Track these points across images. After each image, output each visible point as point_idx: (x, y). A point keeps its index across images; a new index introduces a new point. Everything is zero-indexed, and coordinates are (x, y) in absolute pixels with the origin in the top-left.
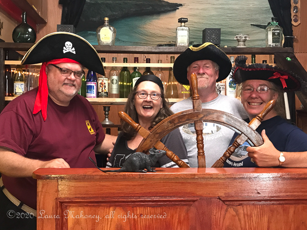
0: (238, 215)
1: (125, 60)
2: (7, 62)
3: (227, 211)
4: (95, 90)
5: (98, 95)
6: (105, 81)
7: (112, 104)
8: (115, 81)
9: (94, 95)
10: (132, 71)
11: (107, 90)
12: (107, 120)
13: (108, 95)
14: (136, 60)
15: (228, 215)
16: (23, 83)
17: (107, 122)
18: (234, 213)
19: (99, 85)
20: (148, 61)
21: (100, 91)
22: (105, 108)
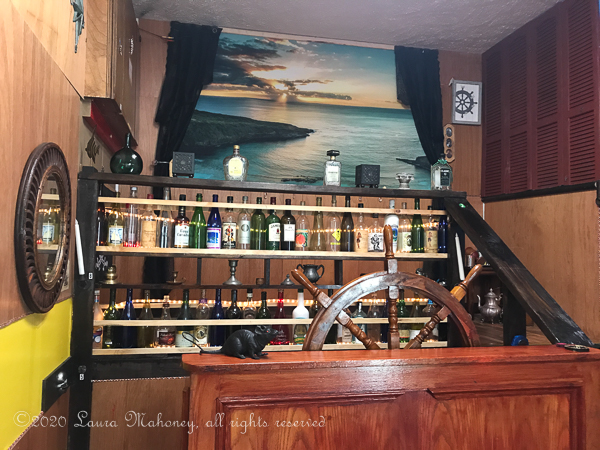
0: (449, 411)
1: (259, 201)
2: (101, 199)
3: (436, 406)
4: (219, 239)
5: (223, 245)
6: (232, 227)
7: (241, 257)
8: (245, 228)
9: (218, 245)
10: (267, 215)
11: (234, 239)
12: (233, 279)
13: (236, 245)
14: (273, 201)
15: (438, 413)
16: (121, 228)
17: (234, 282)
18: (445, 410)
19: (224, 232)
20: (288, 202)
21: (226, 240)
22: (230, 262)
